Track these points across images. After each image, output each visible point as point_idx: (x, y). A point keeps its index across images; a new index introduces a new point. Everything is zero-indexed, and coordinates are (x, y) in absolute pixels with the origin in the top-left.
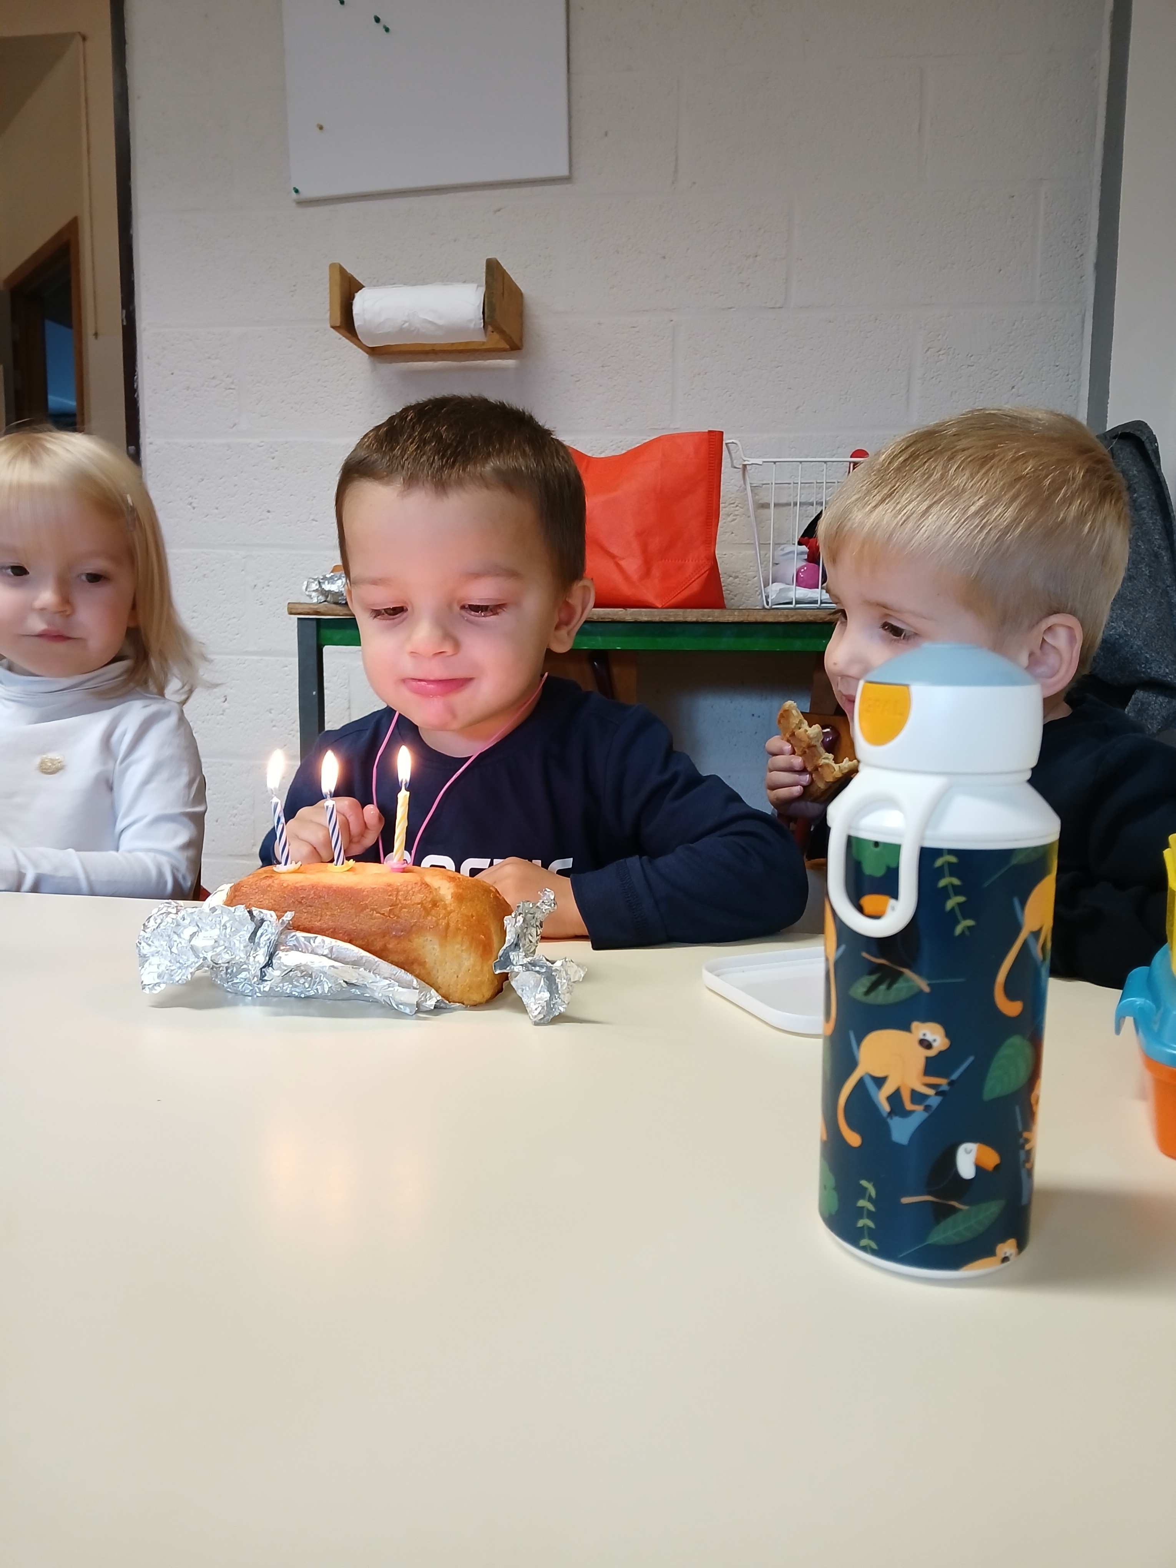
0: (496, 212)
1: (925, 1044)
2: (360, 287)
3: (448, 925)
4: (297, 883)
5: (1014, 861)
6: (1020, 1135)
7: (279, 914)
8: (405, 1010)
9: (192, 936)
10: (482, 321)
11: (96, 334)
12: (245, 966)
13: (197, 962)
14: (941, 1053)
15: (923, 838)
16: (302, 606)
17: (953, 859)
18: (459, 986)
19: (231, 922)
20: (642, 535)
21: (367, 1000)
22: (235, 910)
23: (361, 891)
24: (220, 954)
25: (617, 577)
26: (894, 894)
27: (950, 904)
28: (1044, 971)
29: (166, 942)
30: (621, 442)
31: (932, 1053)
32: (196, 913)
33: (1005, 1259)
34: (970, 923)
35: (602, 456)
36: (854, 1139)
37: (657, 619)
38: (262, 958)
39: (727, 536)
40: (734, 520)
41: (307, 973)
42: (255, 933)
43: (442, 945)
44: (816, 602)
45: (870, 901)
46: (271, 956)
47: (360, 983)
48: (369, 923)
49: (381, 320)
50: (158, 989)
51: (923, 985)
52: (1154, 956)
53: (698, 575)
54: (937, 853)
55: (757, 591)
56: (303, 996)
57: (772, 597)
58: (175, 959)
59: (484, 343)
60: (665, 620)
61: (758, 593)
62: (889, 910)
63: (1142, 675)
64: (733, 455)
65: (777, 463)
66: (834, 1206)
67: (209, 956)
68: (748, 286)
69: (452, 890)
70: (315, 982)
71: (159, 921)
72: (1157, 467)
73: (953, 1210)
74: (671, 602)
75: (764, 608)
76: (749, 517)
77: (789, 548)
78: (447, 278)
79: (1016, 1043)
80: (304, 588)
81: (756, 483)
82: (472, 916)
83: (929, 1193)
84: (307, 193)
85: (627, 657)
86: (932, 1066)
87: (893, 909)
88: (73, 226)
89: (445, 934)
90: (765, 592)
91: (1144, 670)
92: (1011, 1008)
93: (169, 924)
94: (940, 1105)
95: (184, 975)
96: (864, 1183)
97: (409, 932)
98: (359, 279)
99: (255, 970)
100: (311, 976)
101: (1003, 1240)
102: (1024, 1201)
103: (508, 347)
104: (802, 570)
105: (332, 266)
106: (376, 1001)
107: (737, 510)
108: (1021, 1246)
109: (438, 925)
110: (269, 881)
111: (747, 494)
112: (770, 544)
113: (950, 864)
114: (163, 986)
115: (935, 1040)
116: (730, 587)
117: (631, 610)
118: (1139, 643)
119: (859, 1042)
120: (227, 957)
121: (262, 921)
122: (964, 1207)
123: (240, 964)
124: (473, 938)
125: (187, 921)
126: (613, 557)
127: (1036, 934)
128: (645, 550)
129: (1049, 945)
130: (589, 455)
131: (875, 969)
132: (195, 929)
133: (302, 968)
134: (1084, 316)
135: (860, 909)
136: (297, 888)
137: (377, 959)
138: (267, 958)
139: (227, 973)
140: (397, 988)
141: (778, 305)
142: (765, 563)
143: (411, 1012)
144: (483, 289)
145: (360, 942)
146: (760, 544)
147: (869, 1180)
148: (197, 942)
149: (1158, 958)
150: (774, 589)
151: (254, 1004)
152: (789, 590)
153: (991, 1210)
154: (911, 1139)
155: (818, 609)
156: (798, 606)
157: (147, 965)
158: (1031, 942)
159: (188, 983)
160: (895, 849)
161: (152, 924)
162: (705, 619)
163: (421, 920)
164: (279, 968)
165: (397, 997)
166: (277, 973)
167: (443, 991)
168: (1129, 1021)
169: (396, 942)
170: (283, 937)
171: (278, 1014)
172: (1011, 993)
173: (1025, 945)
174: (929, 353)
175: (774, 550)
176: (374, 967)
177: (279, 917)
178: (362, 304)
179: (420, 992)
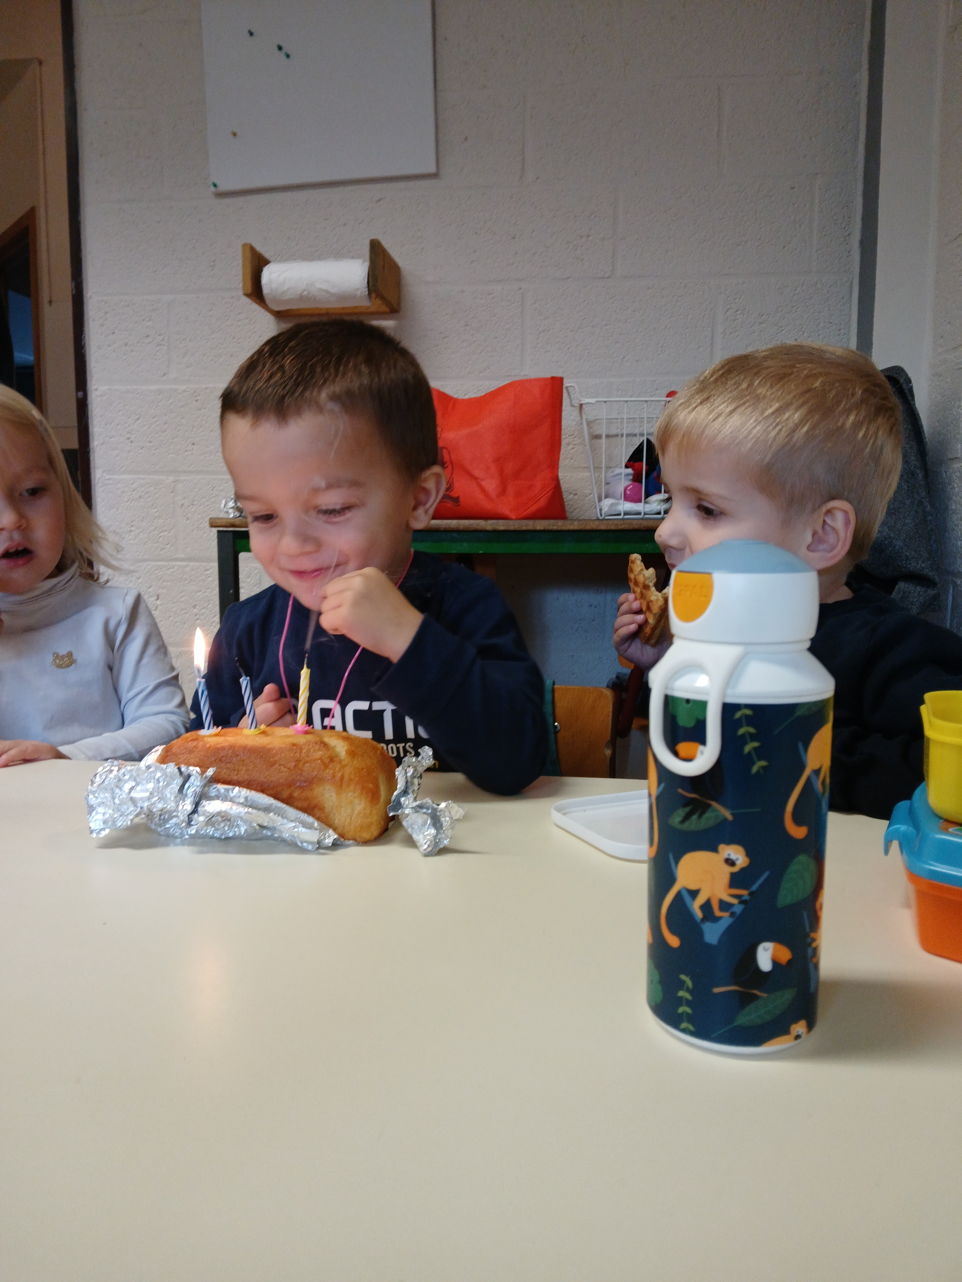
0: (377, 201)
1: (730, 862)
2: (267, 262)
3: (342, 777)
4: (218, 744)
5: (798, 713)
6: (808, 936)
7: (203, 769)
8: (308, 846)
9: (132, 789)
10: (367, 289)
11: (50, 302)
12: (174, 814)
13: (135, 811)
14: (743, 870)
15: (724, 695)
16: (220, 521)
17: (748, 712)
18: (352, 827)
19: (164, 777)
20: (499, 461)
21: (276, 839)
22: (167, 766)
23: (270, 750)
24: (154, 804)
25: (479, 496)
26: (702, 740)
27: (747, 748)
28: (825, 804)
29: (110, 795)
30: (481, 386)
31: (735, 869)
32: (134, 770)
33: (798, 1037)
34: (763, 763)
35: (466, 397)
36: (674, 941)
37: (512, 528)
38: (188, 806)
39: (568, 461)
40: (573, 448)
41: (225, 817)
42: (182, 786)
43: (338, 793)
44: (639, 514)
45: (683, 747)
46: (197, 804)
47: (271, 825)
48: (278, 775)
49: (286, 288)
50: (103, 834)
51: (727, 814)
52: (914, 791)
53: (545, 492)
54: (735, 707)
55: (592, 506)
56: (223, 837)
57: (605, 509)
58: (117, 808)
59: (368, 307)
60: (519, 529)
61: (593, 507)
62: (699, 754)
63: (904, 569)
64: (572, 396)
65: (608, 403)
66: (659, 997)
67: (146, 805)
68: (582, 260)
69: (346, 748)
70: (233, 826)
71: (104, 777)
72: (912, 403)
73: (755, 998)
74: (523, 515)
75: (598, 519)
76: (585, 446)
77: (617, 471)
78: (338, 254)
79: (803, 860)
80: (222, 505)
81: (591, 418)
82: (363, 769)
83: (735, 984)
84: (224, 187)
85: (489, 559)
86: (736, 880)
87: (702, 753)
88: (31, 215)
89: (340, 784)
90: (599, 506)
91: (905, 565)
92: (798, 832)
93: (112, 780)
94: (743, 912)
95: (124, 821)
96: (683, 977)
97: (310, 783)
98: (267, 255)
99: (183, 816)
100: (230, 820)
101: (796, 1021)
102: (812, 989)
103: (388, 310)
104: (629, 488)
105: (244, 245)
106: (284, 841)
107: (576, 441)
108: (810, 1026)
109: (334, 776)
110: (195, 743)
111: (583, 427)
112: (602, 467)
113: (747, 717)
114: (107, 831)
115: (737, 859)
116: (571, 503)
117: (490, 522)
118: (901, 544)
119: (677, 862)
120: (160, 806)
121: (189, 776)
122: (765, 995)
123: (170, 812)
124: (363, 787)
125: (127, 777)
126: (475, 478)
127: (817, 772)
128: (501, 473)
129: (828, 781)
130: (456, 396)
131: (688, 802)
132: (133, 784)
133: (223, 814)
134: (852, 283)
135: (676, 754)
136: (218, 749)
137: (284, 806)
138: (194, 806)
139: (160, 819)
140: (301, 829)
141: (606, 275)
142: (599, 483)
143: (313, 848)
144: (367, 265)
145: (271, 792)
146: (594, 468)
147: (687, 975)
148: (134, 795)
149: (917, 793)
150: (606, 504)
151: (183, 844)
152: (618, 504)
153: (785, 997)
154: (720, 940)
155: (642, 519)
156: (626, 517)
157: (94, 813)
158: (813, 778)
159: (128, 829)
160: (702, 705)
161: (98, 780)
162: (551, 528)
163: (320, 773)
164: (204, 815)
165: (302, 837)
166: (201, 819)
167: (339, 831)
168: (895, 845)
169: (300, 791)
170: (206, 789)
171: (202, 852)
172: (798, 819)
173: (808, 782)
174: (728, 313)
175: (606, 472)
176: (282, 812)
177: (203, 772)
178: (270, 276)
179: (320, 832)
